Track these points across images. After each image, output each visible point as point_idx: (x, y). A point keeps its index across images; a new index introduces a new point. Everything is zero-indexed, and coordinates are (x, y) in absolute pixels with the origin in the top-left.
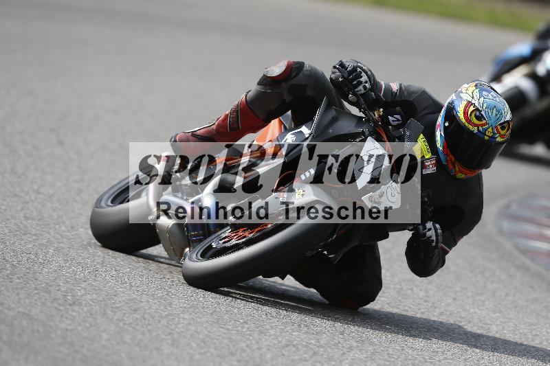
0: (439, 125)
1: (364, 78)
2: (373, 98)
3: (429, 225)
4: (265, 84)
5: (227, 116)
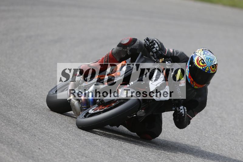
0: (188, 66)
1: (156, 45)
2: (160, 54)
3: (181, 107)
4: (120, 46)
5: (103, 58)
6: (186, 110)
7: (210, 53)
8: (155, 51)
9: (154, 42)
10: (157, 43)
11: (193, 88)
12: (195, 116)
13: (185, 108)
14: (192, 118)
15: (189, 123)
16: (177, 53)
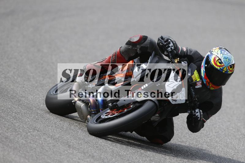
0: (203, 66)
1: (171, 44)
2: (175, 53)
3: (197, 110)
4: (129, 45)
5: (110, 57)
6: (202, 113)
7: (227, 52)
8: (170, 50)
9: (169, 41)
10: (172, 42)
11: (209, 89)
12: (209, 118)
13: (201, 111)
14: (206, 120)
15: (203, 126)
16: (191, 52)
